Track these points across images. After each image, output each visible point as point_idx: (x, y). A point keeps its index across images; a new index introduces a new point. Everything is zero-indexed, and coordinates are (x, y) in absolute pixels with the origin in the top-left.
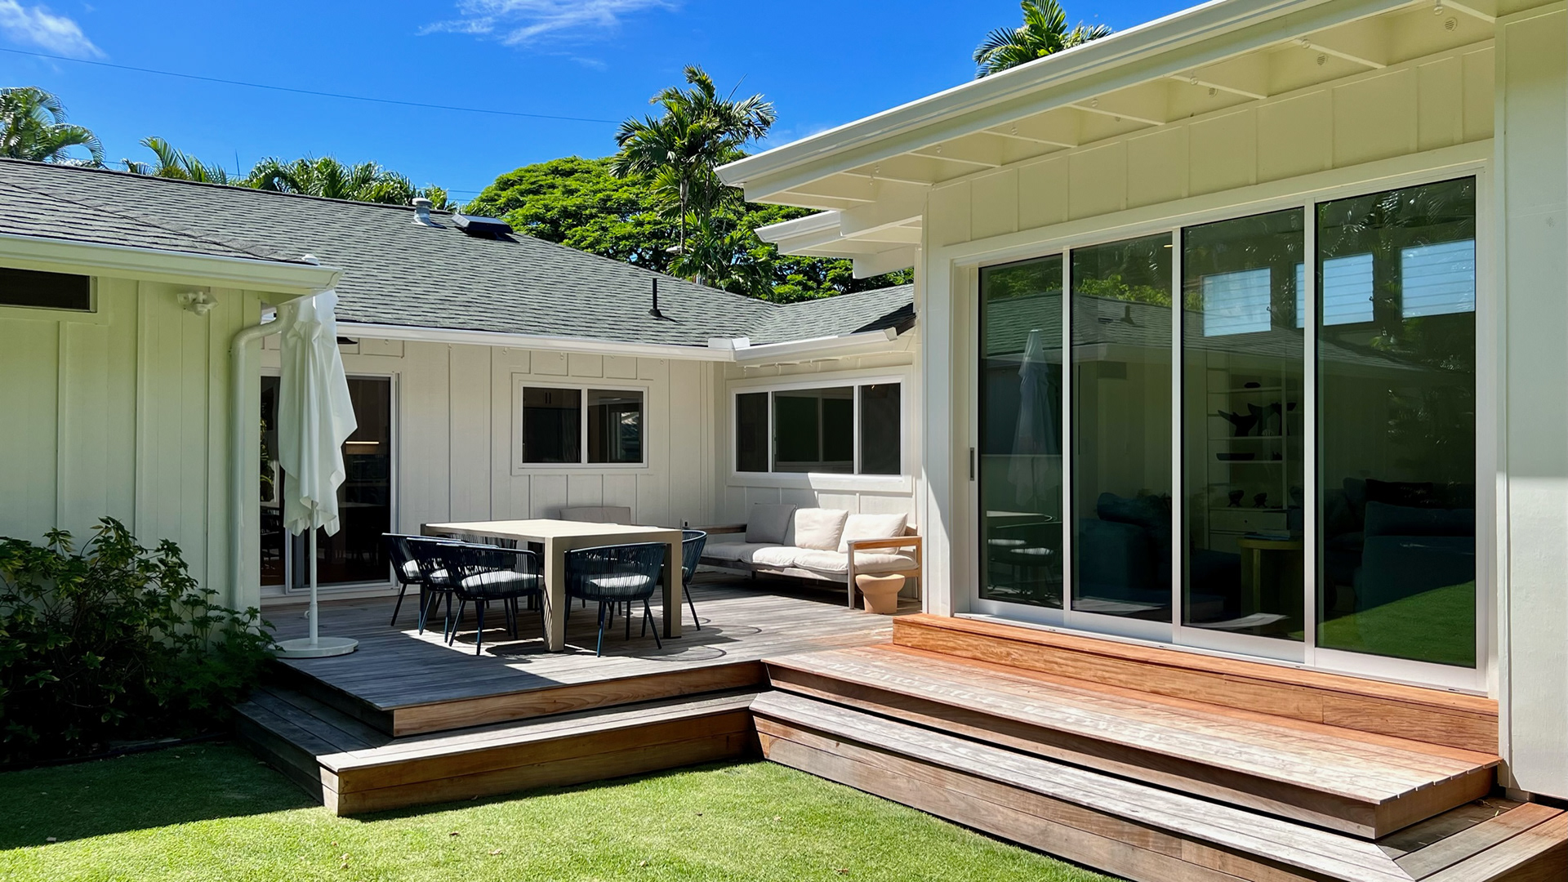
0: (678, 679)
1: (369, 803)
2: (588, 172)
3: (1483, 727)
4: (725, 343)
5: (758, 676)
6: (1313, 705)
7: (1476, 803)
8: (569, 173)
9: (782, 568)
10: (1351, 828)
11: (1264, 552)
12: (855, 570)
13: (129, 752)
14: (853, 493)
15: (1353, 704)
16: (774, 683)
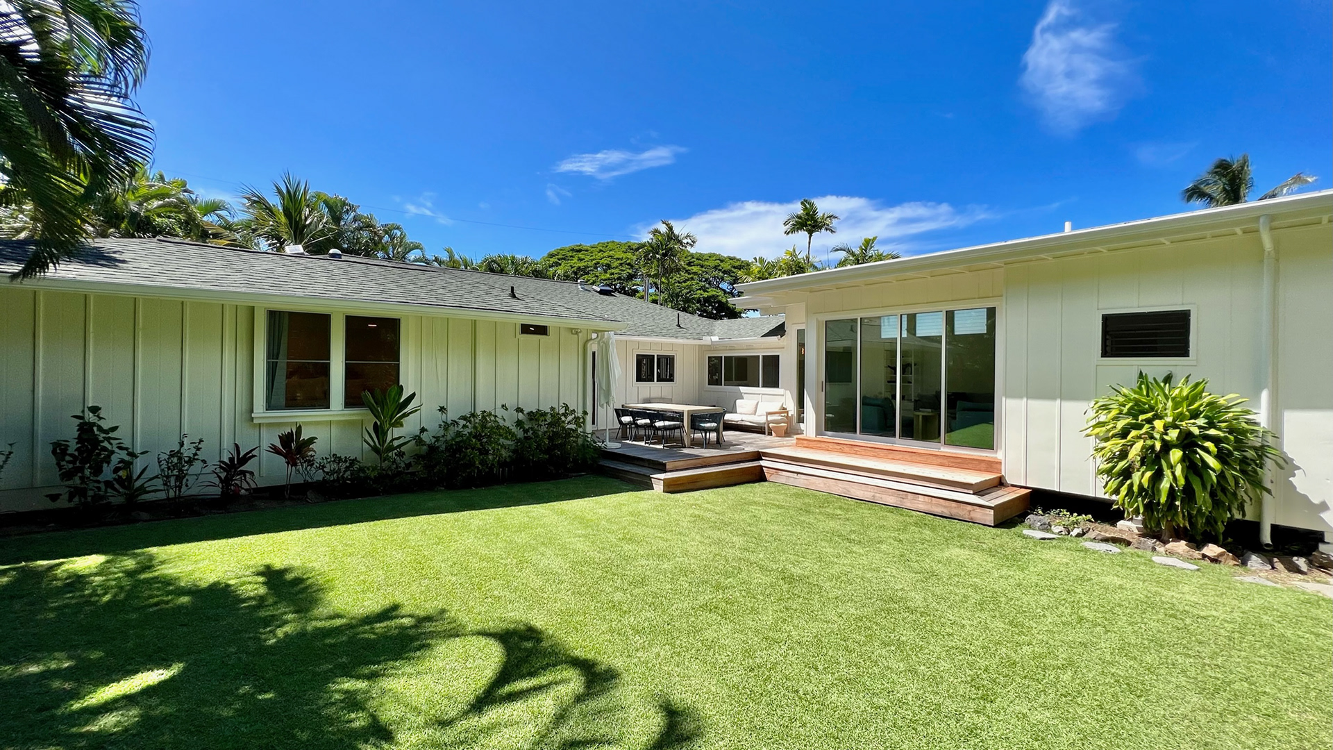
0: (736, 456)
1: (670, 489)
2: (587, 251)
3: (998, 466)
4: (708, 338)
5: (758, 456)
6: (945, 461)
7: (996, 487)
8: (580, 251)
9: (737, 422)
10: (966, 491)
11: (923, 416)
12: (769, 423)
13: (575, 476)
14: (759, 394)
15: (960, 460)
16: (763, 458)
